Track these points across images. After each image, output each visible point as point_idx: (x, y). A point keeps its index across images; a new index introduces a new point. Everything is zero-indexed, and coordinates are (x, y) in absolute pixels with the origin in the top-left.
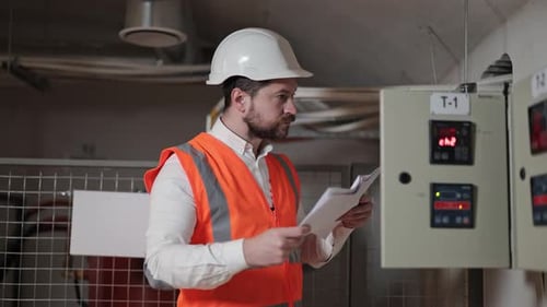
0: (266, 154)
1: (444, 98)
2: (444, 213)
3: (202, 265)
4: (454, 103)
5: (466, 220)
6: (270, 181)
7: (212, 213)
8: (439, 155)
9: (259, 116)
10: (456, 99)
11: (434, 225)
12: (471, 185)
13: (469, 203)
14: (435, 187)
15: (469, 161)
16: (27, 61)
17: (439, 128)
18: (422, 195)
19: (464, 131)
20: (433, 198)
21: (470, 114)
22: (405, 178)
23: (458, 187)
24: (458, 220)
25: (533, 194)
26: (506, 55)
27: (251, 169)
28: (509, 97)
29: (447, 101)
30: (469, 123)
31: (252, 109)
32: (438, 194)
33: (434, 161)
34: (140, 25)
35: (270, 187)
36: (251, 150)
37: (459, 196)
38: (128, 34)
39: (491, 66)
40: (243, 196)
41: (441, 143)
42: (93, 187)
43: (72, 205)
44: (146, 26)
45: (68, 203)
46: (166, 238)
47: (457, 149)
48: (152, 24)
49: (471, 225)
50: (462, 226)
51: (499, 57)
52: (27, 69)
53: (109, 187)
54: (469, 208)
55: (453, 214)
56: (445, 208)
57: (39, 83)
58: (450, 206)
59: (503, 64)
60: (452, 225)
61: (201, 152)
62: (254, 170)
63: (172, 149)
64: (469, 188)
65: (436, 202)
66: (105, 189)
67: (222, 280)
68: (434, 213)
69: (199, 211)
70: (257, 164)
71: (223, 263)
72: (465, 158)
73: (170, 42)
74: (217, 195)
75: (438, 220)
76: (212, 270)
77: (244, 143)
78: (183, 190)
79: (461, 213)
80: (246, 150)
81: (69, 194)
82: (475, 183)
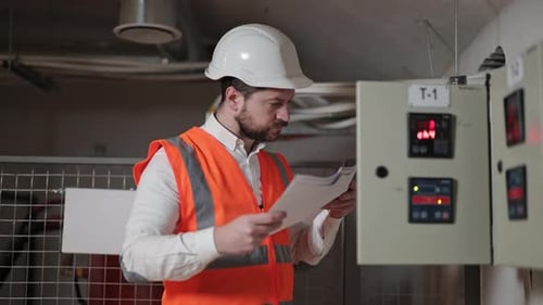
0: (258, 151)
1: (423, 90)
2: (422, 208)
3: (173, 254)
4: (433, 95)
5: (446, 215)
6: (261, 179)
7: (197, 209)
8: (418, 149)
9: (250, 118)
10: (435, 91)
11: (412, 220)
12: (451, 180)
13: (448, 198)
14: (413, 181)
15: (449, 154)
16: (29, 60)
17: (417, 121)
18: (400, 189)
19: (444, 124)
20: (411, 192)
21: (450, 106)
22: (382, 172)
23: (436, 181)
24: (438, 215)
25: (509, 187)
26: (499, 48)
27: (241, 165)
28: (491, 88)
29: (426, 92)
30: (450, 115)
31: (244, 110)
32: (416, 189)
33: (412, 154)
34: (134, 21)
35: (260, 185)
36: (242, 146)
37: (438, 190)
38: (122, 30)
39: (487, 60)
40: (230, 192)
41: (420, 136)
42: (86, 184)
43: (64, 203)
44: (140, 22)
45: (60, 200)
46: (142, 231)
47: (436, 142)
48: (146, 20)
49: (451, 220)
50: (441, 221)
51: (493, 51)
52: (29, 68)
53: (101, 185)
54: (449, 203)
55: (432, 209)
56: (424, 203)
57: (44, 81)
58: (428, 200)
59: (497, 57)
60: (431, 220)
61: (190, 145)
62: (245, 166)
63: (160, 141)
64: (448, 182)
65: (414, 197)
66: (97, 187)
67: (195, 270)
68: (412, 208)
69: (182, 207)
70: (248, 161)
71: (194, 252)
72: (445, 151)
73: (165, 39)
74: (202, 191)
75: (416, 215)
76: (183, 259)
77: (236, 138)
78: (168, 185)
79: (440, 208)
80: (237, 145)
81: (61, 192)
82: (454, 177)
